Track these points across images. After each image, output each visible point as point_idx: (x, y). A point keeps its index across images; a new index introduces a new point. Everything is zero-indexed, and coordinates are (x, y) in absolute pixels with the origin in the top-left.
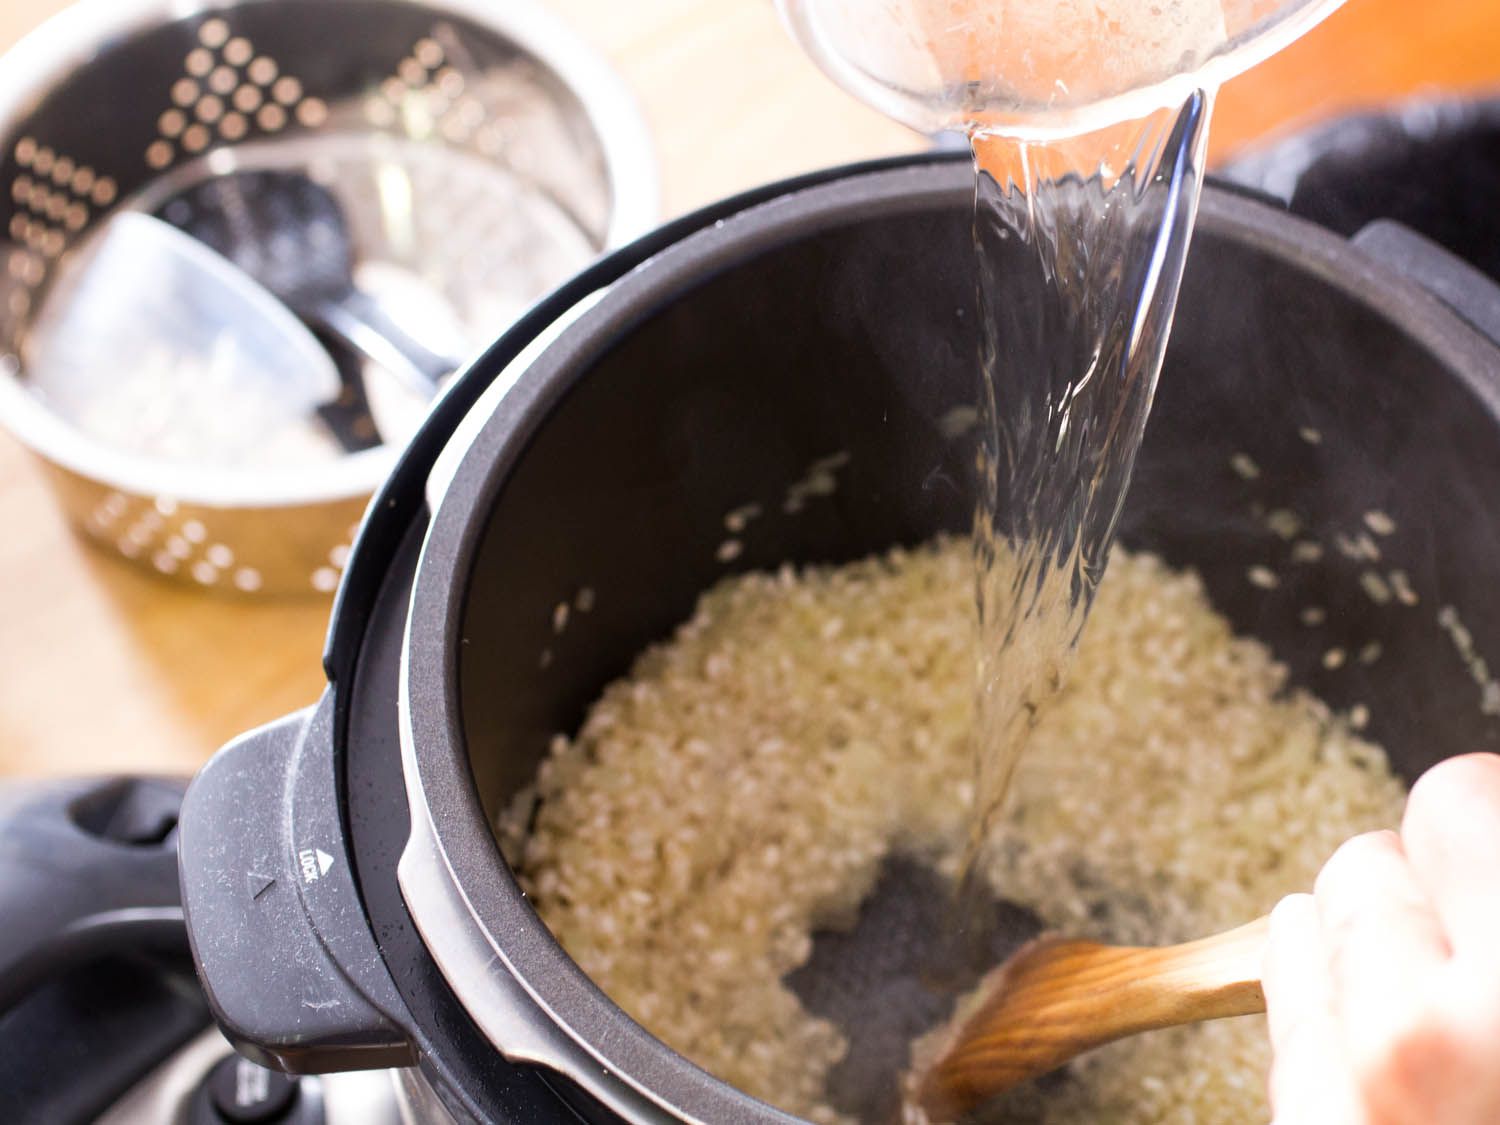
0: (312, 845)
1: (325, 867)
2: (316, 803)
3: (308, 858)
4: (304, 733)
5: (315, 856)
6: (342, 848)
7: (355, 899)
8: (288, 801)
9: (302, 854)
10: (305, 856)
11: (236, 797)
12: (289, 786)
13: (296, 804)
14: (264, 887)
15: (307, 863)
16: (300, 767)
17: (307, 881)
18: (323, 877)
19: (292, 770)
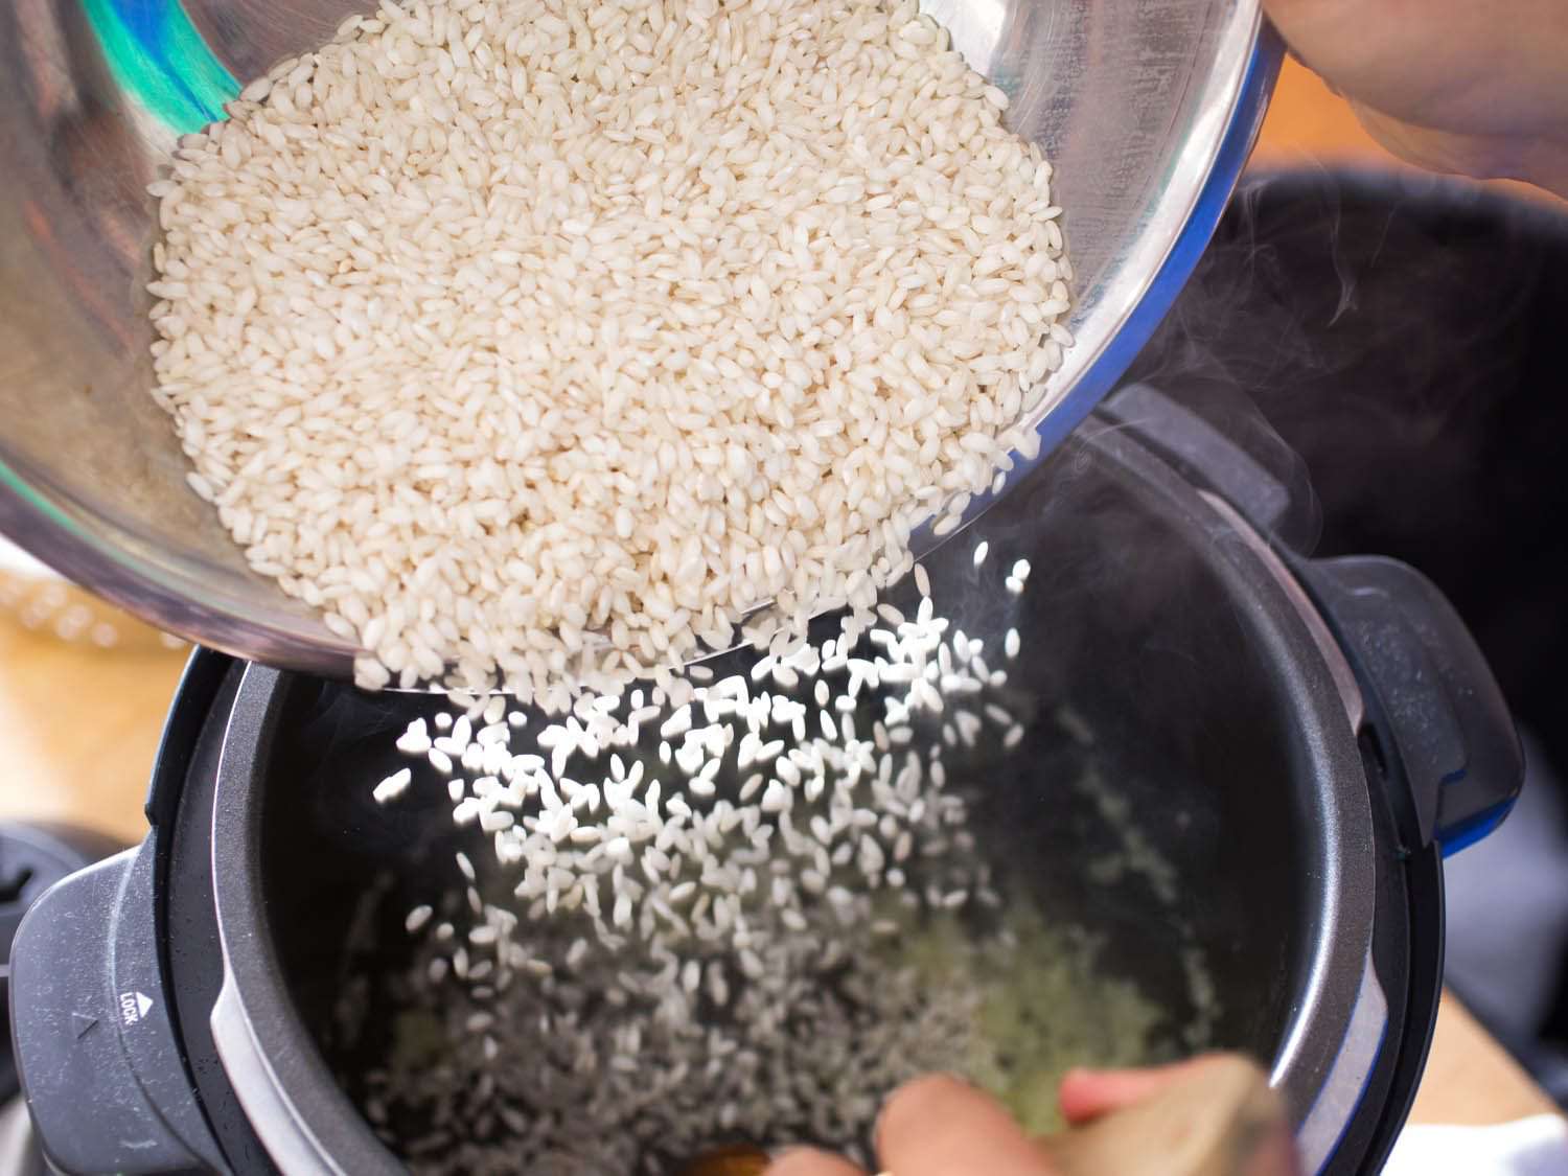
0: (134, 988)
1: (144, 1011)
2: (137, 945)
3: (129, 1001)
4: (127, 875)
5: (135, 998)
6: (160, 992)
7: (171, 1041)
8: (111, 942)
9: (123, 996)
10: (127, 998)
11: (63, 938)
12: (113, 927)
13: (118, 947)
14: (87, 1026)
15: (127, 1005)
16: (123, 910)
17: (127, 1023)
18: (143, 1019)
19: (116, 912)
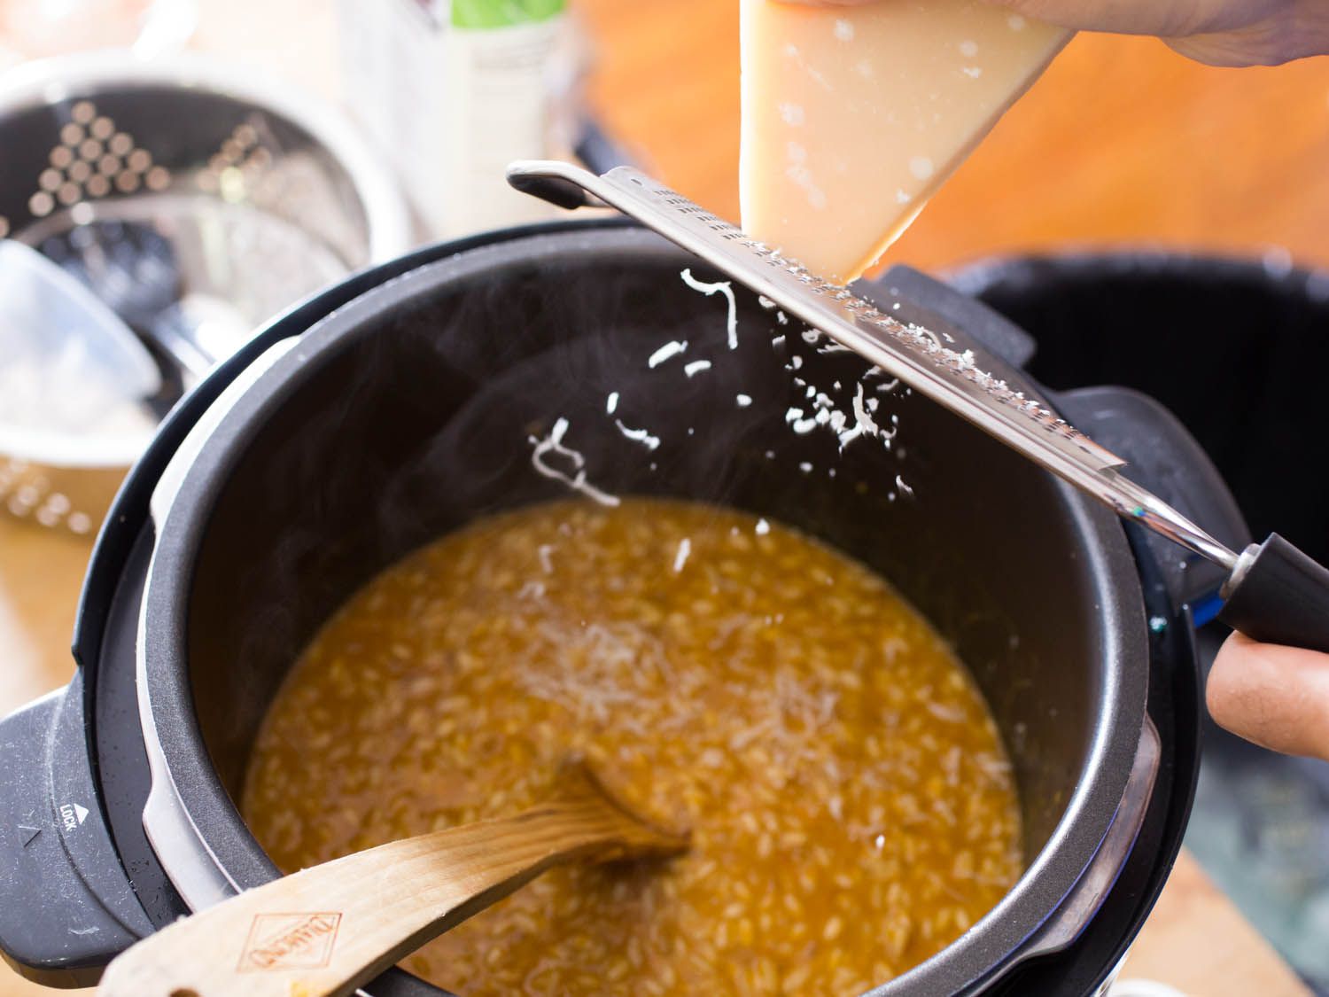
0: (70, 801)
1: (81, 819)
2: (71, 765)
3: (67, 812)
4: (59, 709)
5: (73, 809)
6: (95, 801)
7: (108, 843)
8: (49, 764)
9: (62, 808)
10: (66, 809)
11: (6, 764)
12: (49, 752)
13: (55, 767)
14: (32, 836)
15: (67, 815)
16: (57, 738)
17: (68, 829)
18: (81, 826)
19: (51, 740)
